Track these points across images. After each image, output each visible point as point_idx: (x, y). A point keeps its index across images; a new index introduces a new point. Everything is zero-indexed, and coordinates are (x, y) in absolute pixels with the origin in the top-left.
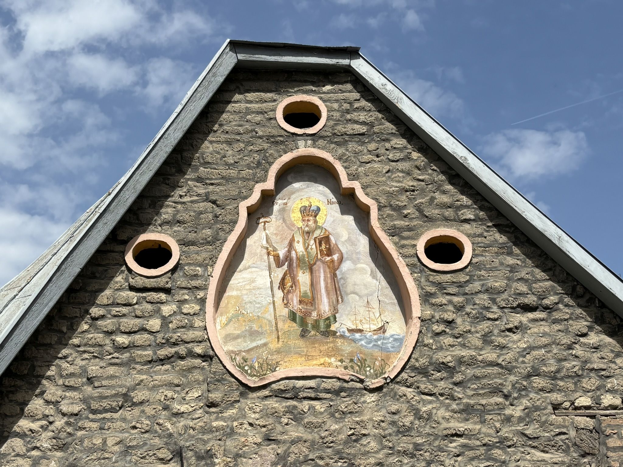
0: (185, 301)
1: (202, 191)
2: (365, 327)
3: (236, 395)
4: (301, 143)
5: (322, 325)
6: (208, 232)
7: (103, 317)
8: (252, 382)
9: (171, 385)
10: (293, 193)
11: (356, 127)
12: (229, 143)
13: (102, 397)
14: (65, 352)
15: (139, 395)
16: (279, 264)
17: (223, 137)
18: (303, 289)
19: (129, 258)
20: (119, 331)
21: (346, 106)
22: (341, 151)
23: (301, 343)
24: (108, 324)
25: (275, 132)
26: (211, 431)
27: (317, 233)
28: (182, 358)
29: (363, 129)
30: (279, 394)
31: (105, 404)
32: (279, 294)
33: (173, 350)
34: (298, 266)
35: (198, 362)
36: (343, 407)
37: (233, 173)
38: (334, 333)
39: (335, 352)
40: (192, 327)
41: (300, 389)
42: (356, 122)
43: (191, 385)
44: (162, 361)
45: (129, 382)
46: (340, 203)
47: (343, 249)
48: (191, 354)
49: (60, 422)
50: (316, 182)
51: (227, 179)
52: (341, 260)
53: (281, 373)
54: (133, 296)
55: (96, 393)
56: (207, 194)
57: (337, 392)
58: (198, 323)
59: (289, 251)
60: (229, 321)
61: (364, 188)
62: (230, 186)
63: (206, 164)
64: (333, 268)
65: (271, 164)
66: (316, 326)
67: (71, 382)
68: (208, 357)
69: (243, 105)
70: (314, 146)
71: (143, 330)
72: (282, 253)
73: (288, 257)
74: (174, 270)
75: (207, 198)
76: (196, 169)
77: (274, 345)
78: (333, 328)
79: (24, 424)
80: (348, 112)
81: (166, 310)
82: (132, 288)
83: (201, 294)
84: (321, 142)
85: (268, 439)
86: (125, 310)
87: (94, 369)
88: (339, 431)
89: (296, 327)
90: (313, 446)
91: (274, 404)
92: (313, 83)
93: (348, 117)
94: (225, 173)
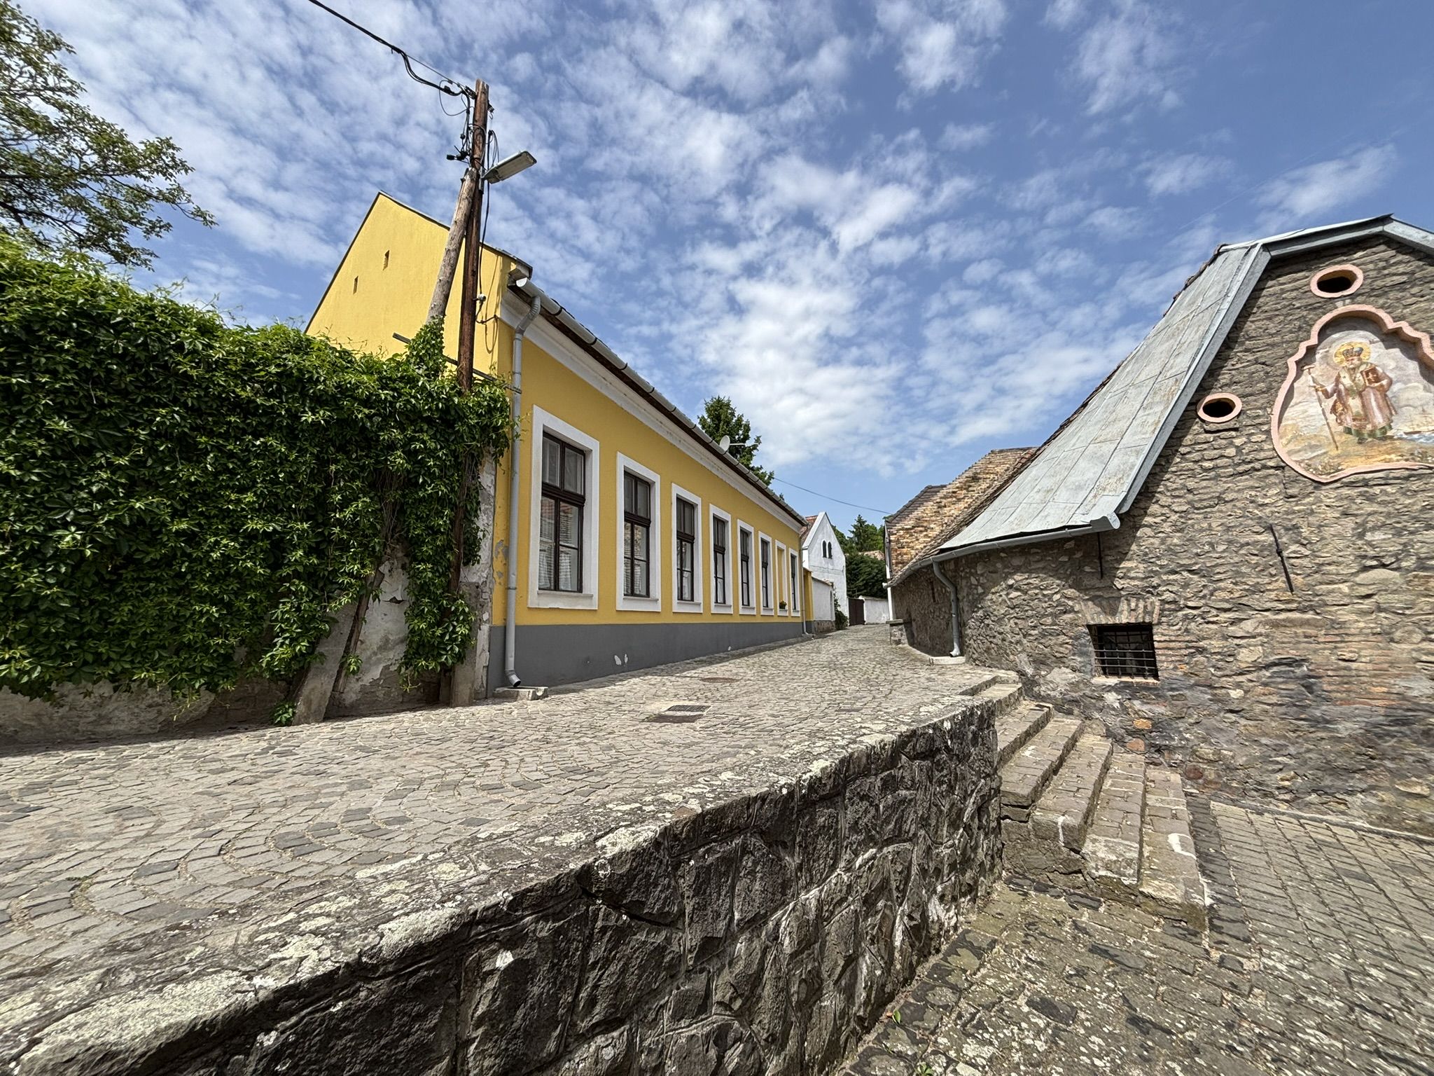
0: (1252, 434)
1: (1251, 358)
2: (1423, 429)
3: (1310, 489)
4: (1339, 304)
5: (1378, 434)
6: (1262, 385)
7: (1189, 453)
8: (1323, 479)
9: (1252, 488)
10: (1333, 342)
11: (1395, 278)
12: (1270, 319)
13: (1201, 500)
14: (1167, 476)
15: (1229, 496)
16: (1328, 396)
17: (1263, 316)
18: (1354, 410)
19: (1201, 413)
20: (1203, 459)
21: (1382, 264)
22: (1381, 301)
23: (1360, 448)
24: (1195, 456)
25: (1311, 301)
26: (1294, 512)
27: (1363, 368)
28: (1258, 470)
29: (1405, 278)
30: (1351, 485)
31: (1205, 503)
32: (1332, 417)
33: (1249, 466)
34: (1347, 394)
35: (1272, 471)
36: (1414, 488)
37: (1277, 339)
38: (1391, 438)
39: (1395, 450)
40: (1262, 450)
41: (1370, 480)
42: (1395, 275)
43: (1270, 486)
44: (1241, 474)
45: (1220, 489)
46: (1383, 341)
47: (1391, 375)
48: (1265, 467)
49: (1174, 517)
50: (1355, 329)
51: (1273, 345)
52: (1391, 383)
53: (1348, 471)
54: (1210, 437)
55: (1196, 498)
56: (1256, 360)
57: (1407, 478)
58: (1266, 446)
59: (1337, 385)
60: (1289, 442)
61: (1412, 325)
62: (1276, 349)
63: (1250, 338)
64: (1383, 392)
65: (1311, 326)
66: (1372, 434)
67: (1177, 493)
68: (1281, 467)
69: (1278, 288)
70: (1353, 303)
71: (1222, 456)
72: (1329, 388)
73: (1336, 391)
74: (1238, 416)
75: (1256, 362)
76: (1243, 343)
77: (1334, 453)
78: (1389, 433)
79: (1148, 520)
80: (1384, 268)
81: (1238, 442)
82: (1207, 432)
83: (1265, 428)
84: (1359, 299)
85: (1345, 514)
86: (1205, 446)
87: (1191, 484)
88: (1413, 504)
89: (1353, 439)
90: (1389, 515)
91: (1345, 491)
92: (1343, 254)
93: (1386, 272)
94: (1270, 341)
